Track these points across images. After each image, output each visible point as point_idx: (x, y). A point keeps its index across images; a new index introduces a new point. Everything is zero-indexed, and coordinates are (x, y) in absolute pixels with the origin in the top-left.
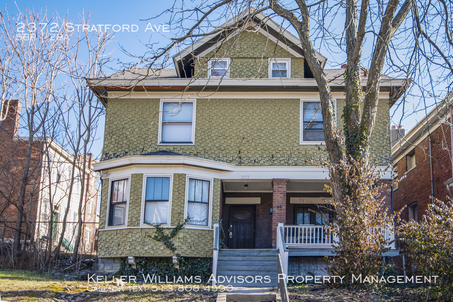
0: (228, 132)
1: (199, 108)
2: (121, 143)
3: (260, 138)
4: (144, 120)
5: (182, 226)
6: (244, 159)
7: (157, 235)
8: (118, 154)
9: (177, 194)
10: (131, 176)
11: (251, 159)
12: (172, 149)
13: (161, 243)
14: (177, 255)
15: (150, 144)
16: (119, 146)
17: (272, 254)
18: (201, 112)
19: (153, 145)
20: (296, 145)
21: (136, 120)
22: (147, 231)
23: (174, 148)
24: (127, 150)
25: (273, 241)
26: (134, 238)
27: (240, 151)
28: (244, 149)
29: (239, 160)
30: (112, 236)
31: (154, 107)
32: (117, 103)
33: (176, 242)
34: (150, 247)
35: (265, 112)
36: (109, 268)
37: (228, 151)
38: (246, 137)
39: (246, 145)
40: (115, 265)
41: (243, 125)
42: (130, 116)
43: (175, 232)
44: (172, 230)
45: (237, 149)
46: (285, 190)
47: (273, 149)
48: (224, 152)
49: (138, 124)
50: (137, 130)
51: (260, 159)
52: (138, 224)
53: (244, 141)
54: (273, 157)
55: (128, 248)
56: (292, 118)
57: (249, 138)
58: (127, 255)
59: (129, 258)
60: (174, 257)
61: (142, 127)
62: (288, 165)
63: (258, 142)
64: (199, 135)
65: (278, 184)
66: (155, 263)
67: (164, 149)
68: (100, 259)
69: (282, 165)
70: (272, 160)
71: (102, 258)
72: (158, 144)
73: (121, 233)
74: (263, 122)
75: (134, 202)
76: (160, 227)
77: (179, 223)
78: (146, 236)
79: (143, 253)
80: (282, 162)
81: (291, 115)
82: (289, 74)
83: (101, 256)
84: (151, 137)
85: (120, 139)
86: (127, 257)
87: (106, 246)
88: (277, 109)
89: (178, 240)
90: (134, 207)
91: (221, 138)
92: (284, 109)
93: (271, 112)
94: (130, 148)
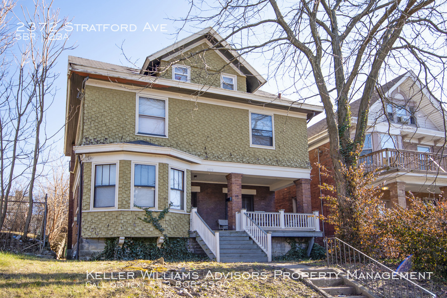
0: (195, 130)
1: (171, 107)
2: (100, 129)
3: (221, 138)
4: (122, 110)
5: (168, 209)
6: (209, 155)
7: (146, 217)
8: (98, 139)
9: (162, 181)
10: (119, 161)
11: (215, 155)
12: (148, 140)
13: (150, 225)
14: (165, 236)
15: (128, 133)
16: (99, 132)
17: (240, 235)
18: (172, 110)
19: (131, 135)
20: (247, 147)
21: (114, 109)
22: (137, 213)
23: (150, 140)
24: (107, 137)
25: (233, 224)
26: (125, 220)
27: (205, 148)
28: (209, 146)
29: (206, 155)
30: (100, 217)
31: (131, 99)
32: (95, 91)
33: (163, 224)
34: (140, 228)
35: (223, 117)
36: (93, 247)
37: (196, 147)
38: (210, 136)
39: (210, 143)
40: (99, 245)
41: (207, 126)
42: (109, 105)
43: (162, 215)
44: (159, 213)
45: (203, 145)
46: (241, 183)
47: (230, 148)
48: (193, 147)
49: (116, 113)
50: (115, 119)
51: (222, 156)
52: (129, 207)
53: (208, 140)
54: (231, 155)
55: (120, 229)
56: (244, 125)
57: (212, 138)
58: (119, 236)
59: (121, 238)
60: (162, 237)
61: (120, 116)
62: (243, 163)
63: (219, 141)
64: (171, 130)
65: (235, 177)
66: (140, 243)
67: (142, 139)
68: (85, 239)
69: (239, 162)
70: (231, 158)
71: (86, 238)
72: (136, 134)
73: (111, 215)
74: (222, 125)
75: (123, 187)
76: (149, 210)
77: (165, 207)
78: (137, 219)
79: (134, 233)
80: (239, 160)
81: (243, 122)
82: (235, 87)
83: (87, 236)
84: (129, 127)
85: (99, 126)
86: (119, 237)
87: (93, 227)
88: (232, 115)
89: (164, 222)
90: (124, 191)
91: (190, 135)
92: (237, 116)
93: (228, 117)
94: (110, 135)
